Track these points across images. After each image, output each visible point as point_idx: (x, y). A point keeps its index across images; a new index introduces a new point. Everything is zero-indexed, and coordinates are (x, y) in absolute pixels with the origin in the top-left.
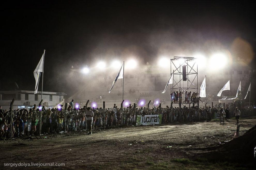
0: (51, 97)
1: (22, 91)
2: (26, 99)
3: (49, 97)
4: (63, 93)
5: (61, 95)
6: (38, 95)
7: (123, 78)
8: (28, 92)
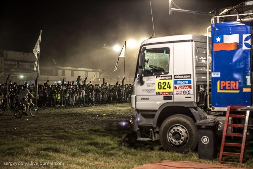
0: (87, 73)
1: (59, 67)
2: (62, 75)
3: (85, 73)
4: (99, 70)
5: (97, 72)
6: (74, 71)
7: (124, 57)
8: (65, 68)
